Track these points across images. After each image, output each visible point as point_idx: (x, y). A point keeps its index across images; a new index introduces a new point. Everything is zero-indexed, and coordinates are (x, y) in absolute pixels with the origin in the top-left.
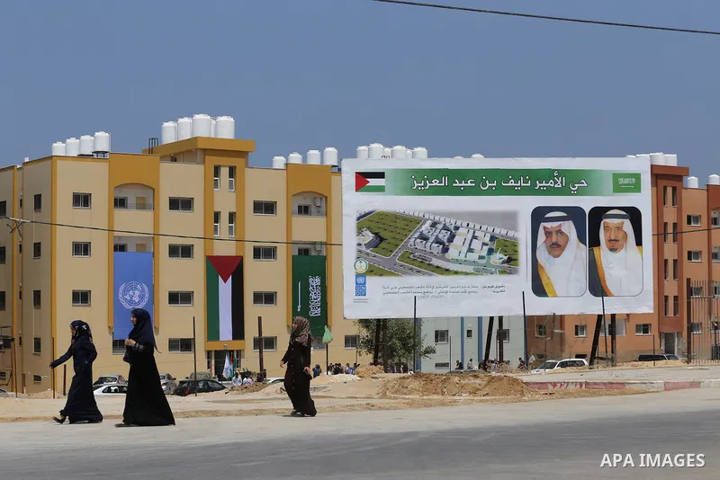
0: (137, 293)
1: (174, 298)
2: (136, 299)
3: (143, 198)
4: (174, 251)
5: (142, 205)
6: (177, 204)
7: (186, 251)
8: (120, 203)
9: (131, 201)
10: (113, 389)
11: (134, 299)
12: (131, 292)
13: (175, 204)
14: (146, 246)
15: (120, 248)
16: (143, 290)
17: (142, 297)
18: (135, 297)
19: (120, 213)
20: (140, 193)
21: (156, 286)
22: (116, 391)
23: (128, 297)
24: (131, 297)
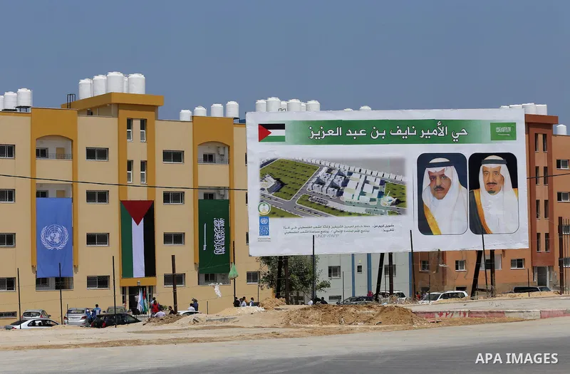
0: (58, 235)
1: (92, 239)
2: (57, 241)
3: (62, 149)
4: (91, 196)
5: (61, 155)
6: (96, 154)
7: (102, 197)
8: (42, 153)
9: (52, 151)
10: (37, 322)
11: (55, 240)
12: (52, 235)
13: (91, 153)
14: (66, 192)
15: (42, 194)
16: (63, 232)
17: (62, 238)
18: (56, 237)
19: (41, 162)
20: (61, 144)
21: (74, 229)
22: (40, 325)
23: (49, 239)
24: (53, 239)
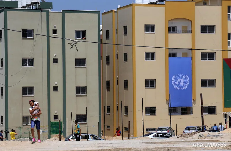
0: (182, 80)
1: (204, 83)
2: (182, 84)
3: (186, 27)
4: (204, 56)
5: (185, 30)
6: (207, 29)
7: (211, 56)
8: (172, 29)
9: (179, 28)
10: (159, 135)
11: (181, 84)
12: (179, 80)
13: (204, 29)
14: (188, 53)
15: (172, 55)
16: (186, 79)
17: (185, 83)
18: (181, 82)
19: (172, 35)
20: (185, 23)
21: (193, 77)
22: (161, 136)
23: (177, 83)
24: (179, 83)
